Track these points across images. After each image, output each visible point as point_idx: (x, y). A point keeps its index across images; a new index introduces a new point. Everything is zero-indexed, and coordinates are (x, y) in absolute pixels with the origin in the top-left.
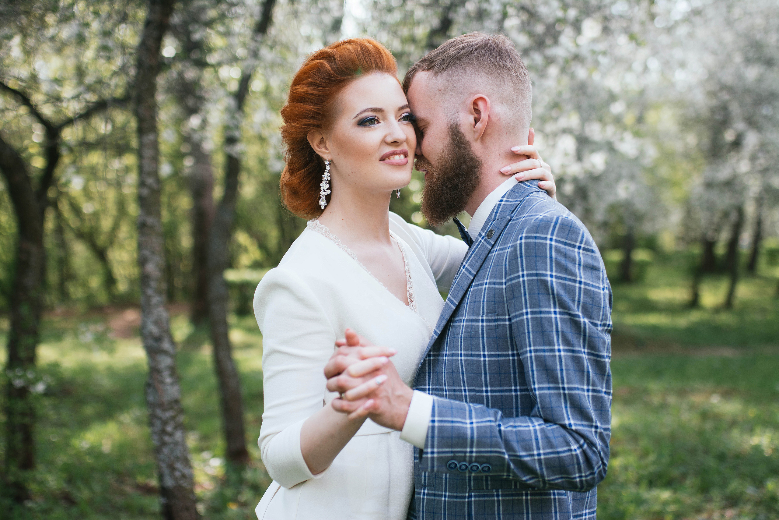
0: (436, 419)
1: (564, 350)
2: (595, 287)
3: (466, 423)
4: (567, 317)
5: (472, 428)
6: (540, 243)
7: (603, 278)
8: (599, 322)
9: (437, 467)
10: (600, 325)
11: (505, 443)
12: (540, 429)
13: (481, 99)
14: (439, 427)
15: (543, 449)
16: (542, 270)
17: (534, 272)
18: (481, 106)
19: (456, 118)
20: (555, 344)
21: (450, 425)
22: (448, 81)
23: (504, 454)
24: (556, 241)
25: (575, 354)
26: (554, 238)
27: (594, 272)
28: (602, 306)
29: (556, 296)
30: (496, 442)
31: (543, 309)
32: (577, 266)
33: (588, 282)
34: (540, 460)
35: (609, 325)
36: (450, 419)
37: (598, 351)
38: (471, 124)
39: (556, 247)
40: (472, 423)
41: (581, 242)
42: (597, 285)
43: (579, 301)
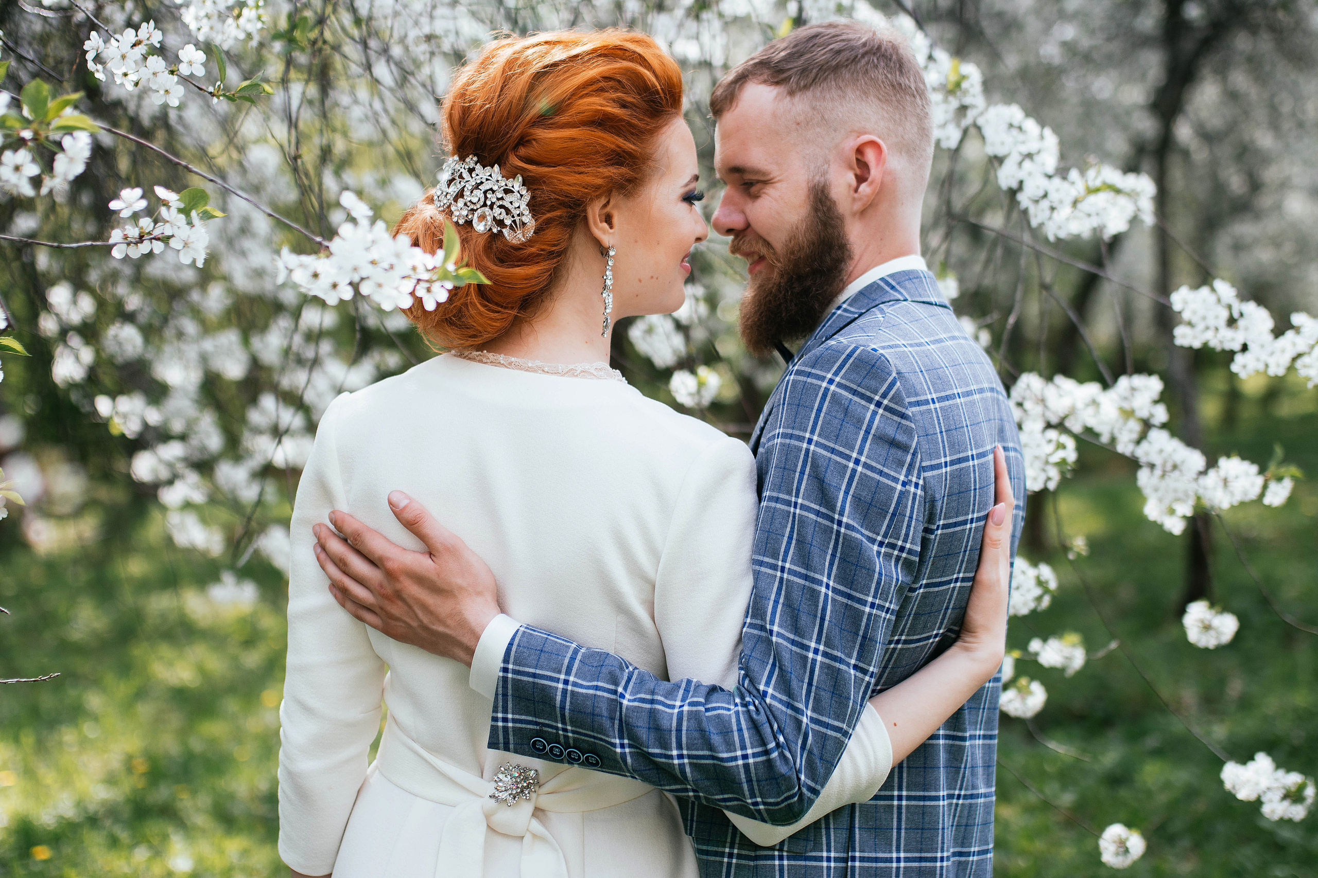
0: (511, 666)
1: (790, 572)
2: (887, 476)
3: (558, 680)
4: (812, 516)
5: (565, 692)
6: (812, 384)
7: (911, 465)
8: (879, 538)
9: (515, 744)
10: (881, 544)
11: (626, 729)
12: (690, 712)
13: (873, 143)
14: (513, 679)
15: (688, 749)
16: (800, 430)
17: (790, 431)
18: (870, 156)
19: (824, 173)
20: (781, 558)
21: (531, 679)
22: (814, 108)
23: (614, 745)
24: (839, 385)
25: (807, 584)
26: (838, 379)
27: (893, 451)
28: (891, 510)
29: (806, 477)
30: (601, 725)
31: (781, 496)
32: (862, 433)
33: (874, 464)
34: (682, 766)
35: (902, 549)
36: (532, 670)
37: (856, 590)
38: (850, 186)
39: (834, 394)
40: (566, 682)
41: (884, 396)
42: (892, 473)
43: (847, 492)
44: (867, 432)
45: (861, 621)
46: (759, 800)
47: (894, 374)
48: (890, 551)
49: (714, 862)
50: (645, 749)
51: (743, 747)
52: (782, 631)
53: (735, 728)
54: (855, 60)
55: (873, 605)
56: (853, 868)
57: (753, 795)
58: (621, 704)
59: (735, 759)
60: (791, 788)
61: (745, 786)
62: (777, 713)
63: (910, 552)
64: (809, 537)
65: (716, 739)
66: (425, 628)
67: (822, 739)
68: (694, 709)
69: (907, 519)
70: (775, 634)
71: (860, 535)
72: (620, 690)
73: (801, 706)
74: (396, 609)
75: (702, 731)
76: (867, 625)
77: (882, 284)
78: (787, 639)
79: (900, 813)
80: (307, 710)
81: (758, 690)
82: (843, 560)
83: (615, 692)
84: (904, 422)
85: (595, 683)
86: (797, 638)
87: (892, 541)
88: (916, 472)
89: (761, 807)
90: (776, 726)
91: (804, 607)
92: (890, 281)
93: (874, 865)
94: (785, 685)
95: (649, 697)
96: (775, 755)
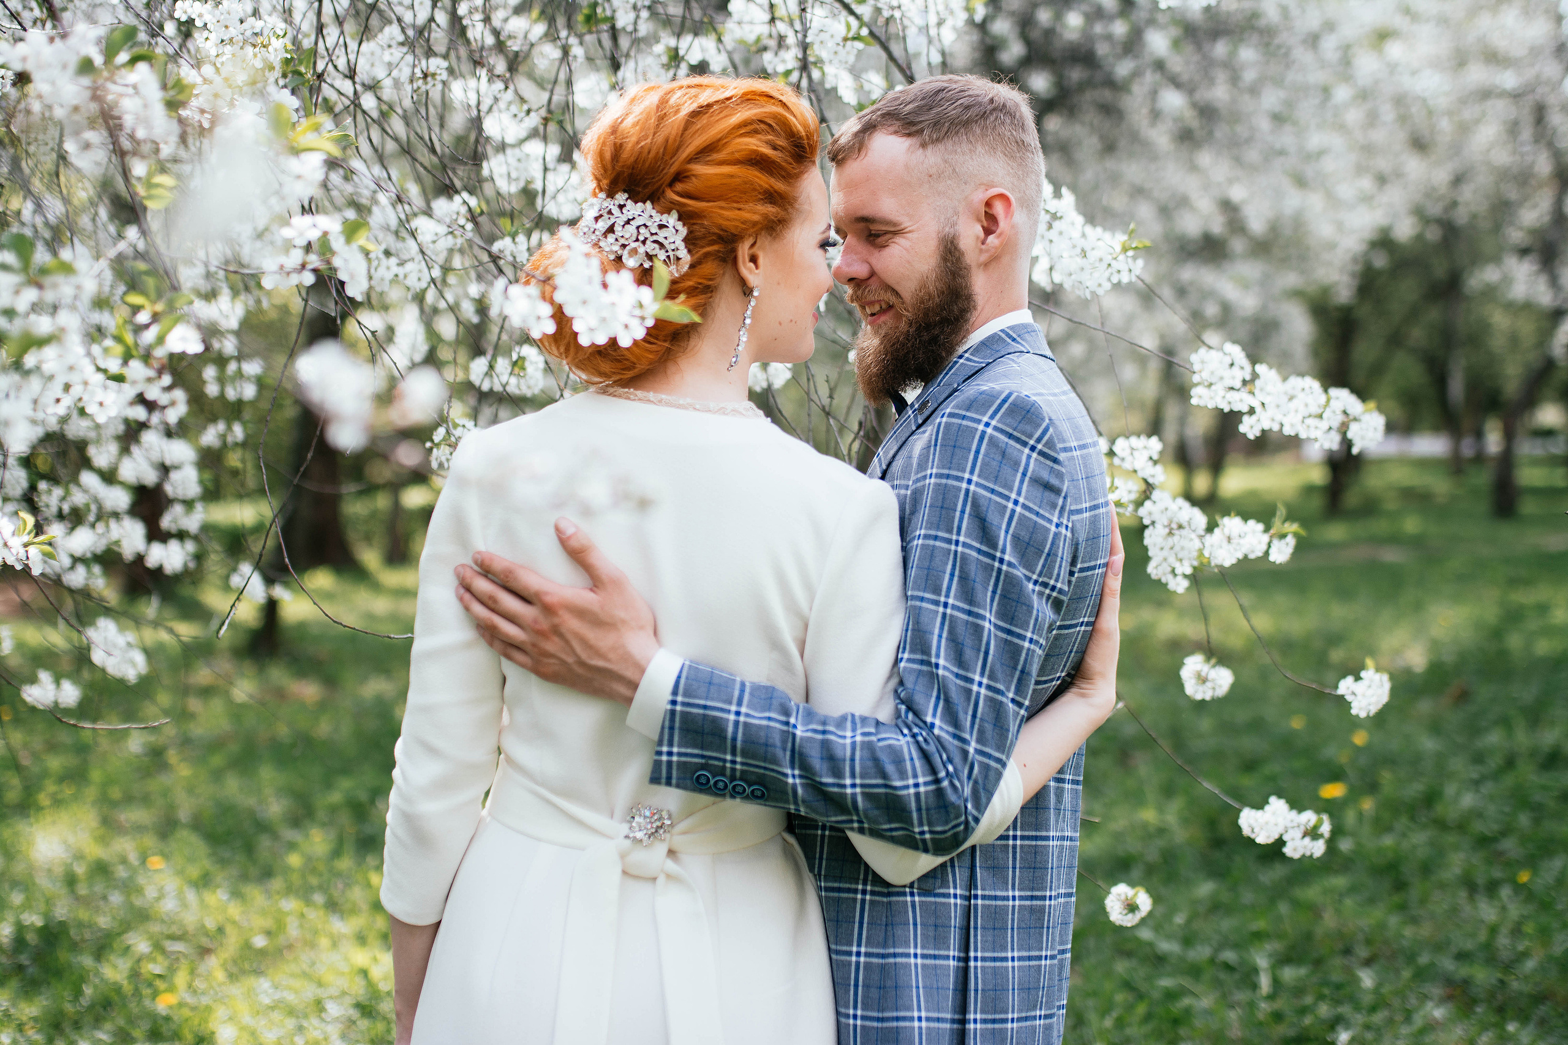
0: (679, 699)
1: (954, 607)
2: (1043, 517)
3: (729, 711)
4: (974, 554)
5: (737, 723)
6: (967, 427)
7: (1063, 508)
8: (1035, 577)
9: (678, 779)
10: (1036, 582)
11: (799, 758)
12: (863, 743)
13: (1002, 196)
14: (682, 712)
15: (862, 777)
16: (958, 470)
17: (946, 471)
18: (999, 208)
19: (954, 225)
20: (943, 593)
21: (701, 711)
22: (946, 162)
23: (786, 775)
24: (996, 428)
25: (971, 619)
26: (994, 423)
27: (1047, 494)
28: (1046, 550)
29: (966, 516)
30: (774, 755)
31: (941, 534)
32: (1019, 475)
33: (1031, 505)
34: (854, 795)
35: (1053, 588)
36: (702, 702)
37: (1016, 626)
38: (978, 238)
39: (991, 437)
40: (738, 713)
41: (1039, 441)
42: (1047, 515)
43: (1007, 532)
44: (1024, 474)
45: (1020, 655)
46: (926, 828)
47: (1047, 421)
48: (1042, 589)
49: (847, 899)
50: (818, 779)
51: (915, 776)
52: (948, 665)
53: (907, 757)
54: (984, 116)
55: (1031, 640)
56: (976, 905)
57: (921, 824)
58: (794, 735)
59: (907, 787)
60: (958, 817)
61: (915, 815)
62: (947, 744)
63: (1061, 591)
64: (972, 574)
65: (890, 768)
66: (582, 664)
67: (986, 768)
68: (867, 739)
69: (1059, 559)
70: (941, 667)
71: (1020, 572)
72: (792, 720)
73: (967, 736)
74: (552, 646)
75: (876, 761)
76: (1026, 660)
77: (1003, 336)
78: (952, 672)
79: (1014, 853)
80: (431, 750)
81: (925, 723)
82: (1003, 596)
83: (787, 723)
84: (1056, 466)
85: (767, 714)
86: (961, 672)
87: (1046, 580)
88: (1066, 515)
89: (927, 836)
90: (945, 757)
91: (968, 642)
92: (1011, 333)
93: (993, 903)
94: (952, 717)
95: (820, 728)
96: (945, 783)
